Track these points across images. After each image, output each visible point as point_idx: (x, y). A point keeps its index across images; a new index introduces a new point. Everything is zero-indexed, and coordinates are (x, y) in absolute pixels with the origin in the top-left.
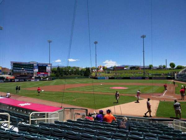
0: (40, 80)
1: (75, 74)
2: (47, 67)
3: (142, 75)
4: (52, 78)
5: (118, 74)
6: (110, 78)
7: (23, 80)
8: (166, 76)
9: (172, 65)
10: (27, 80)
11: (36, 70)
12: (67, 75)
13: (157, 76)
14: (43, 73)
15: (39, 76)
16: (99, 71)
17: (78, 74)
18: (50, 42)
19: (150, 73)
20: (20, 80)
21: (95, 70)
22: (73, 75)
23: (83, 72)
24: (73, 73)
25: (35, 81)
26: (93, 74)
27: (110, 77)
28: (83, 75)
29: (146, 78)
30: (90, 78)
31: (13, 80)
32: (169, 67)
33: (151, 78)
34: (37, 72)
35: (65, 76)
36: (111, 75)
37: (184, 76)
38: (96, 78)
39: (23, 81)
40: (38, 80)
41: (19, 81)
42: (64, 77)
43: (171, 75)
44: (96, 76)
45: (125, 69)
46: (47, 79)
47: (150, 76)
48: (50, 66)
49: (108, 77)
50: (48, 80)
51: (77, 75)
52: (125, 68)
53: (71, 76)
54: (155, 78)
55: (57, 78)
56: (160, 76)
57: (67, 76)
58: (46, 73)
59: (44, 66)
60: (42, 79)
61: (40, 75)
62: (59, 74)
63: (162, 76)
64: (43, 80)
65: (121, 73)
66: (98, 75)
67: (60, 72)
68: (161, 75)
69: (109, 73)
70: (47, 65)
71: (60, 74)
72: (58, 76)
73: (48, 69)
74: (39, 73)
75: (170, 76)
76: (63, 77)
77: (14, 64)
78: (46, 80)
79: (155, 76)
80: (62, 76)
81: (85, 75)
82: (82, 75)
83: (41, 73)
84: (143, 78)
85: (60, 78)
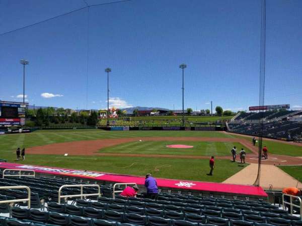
0: (7, 133)
1: (71, 122)
3: (179, 123)
4: (29, 129)
5: (143, 122)
6: (131, 129)
8: (214, 126)
9: (219, 110)
12: (57, 123)
13: (202, 126)
14: (12, 120)
15: (3, 125)
16: (111, 116)
17: (77, 122)
18: (24, 63)
19: (192, 121)
21: (105, 115)
22: (67, 124)
23: (86, 118)
24: (67, 121)
26: (103, 123)
27: (131, 126)
28: (86, 123)
29: (187, 128)
30: (98, 128)
32: (214, 112)
33: (193, 129)
35: (53, 124)
36: (132, 124)
37: (238, 126)
38: (109, 129)
40: (3, 133)
43: (221, 125)
44: (108, 125)
45: (153, 115)
46: (20, 130)
47: (192, 126)
48: (25, 106)
49: (128, 127)
50: (22, 132)
51: (74, 123)
52: (152, 113)
53: (64, 125)
54: (199, 129)
55: (38, 129)
56: (206, 126)
57: (57, 125)
58: (18, 120)
59: (12, 106)
60: (10, 131)
61: (4, 123)
62: (40, 121)
63: (208, 126)
64: (12, 133)
65: (148, 121)
66: (111, 124)
67: (42, 117)
68: (207, 124)
69: (128, 120)
70: (19, 106)
71: (43, 122)
72: (40, 125)
74: (2, 120)
75: (219, 126)
78: (18, 132)
79: (199, 126)
80: (47, 125)
81: (88, 124)
82: (83, 123)
84: (182, 129)
85: (43, 129)
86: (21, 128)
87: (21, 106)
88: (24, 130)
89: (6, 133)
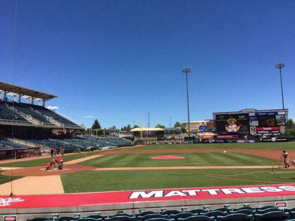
2: (277, 116)
4: (286, 138)
7: (222, 141)
10: (230, 141)
11: (255, 123)
14: (270, 129)
18: (280, 67)
20: (218, 141)
25: (245, 142)
31: (206, 141)
34: (257, 127)
39: (222, 143)
40: (253, 141)
41: (215, 142)
46: (274, 139)
50: (276, 141)
59: (269, 114)
60: (261, 139)
64: (263, 141)
70: (276, 113)
74: (261, 128)
77: (216, 115)
78: (271, 141)
83: (265, 129)
86: (274, 136)
87: (279, 114)
88: (278, 138)
89: (256, 142)
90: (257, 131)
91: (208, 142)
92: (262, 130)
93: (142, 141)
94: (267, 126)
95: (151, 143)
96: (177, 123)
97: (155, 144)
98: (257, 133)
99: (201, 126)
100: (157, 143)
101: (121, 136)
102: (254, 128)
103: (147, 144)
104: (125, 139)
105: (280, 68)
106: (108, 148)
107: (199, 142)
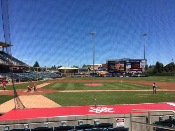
2: (141, 63)
4: (145, 75)
7: (111, 76)
10: (116, 76)
11: (129, 67)
12: (167, 71)
20: (109, 76)
25: (124, 77)
31: (103, 76)
34: (130, 68)
35: (165, 72)
40: (128, 76)
41: (108, 77)
42: (163, 74)
46: (139, 75)
48: (144, 61)
50: (140, 77)
58: (139, 69)
59: (137, 61)
60: (132, 75)
64: (133, 77)
70: (141, 61)
71: (158, 70)
73: (142, 65)
76: (161, 74)
78: (137, 77)
86: (139, 74)
88: (141, 75)
89: (129, 77)
90: (130, 71)
91: (104, 77)
92: (133, 70)
93: (65, 75)
94: (135, 68)
95: (71, 76)
96: (84, 65)
97: (73, 77)
98: (130, 72)
99: (99, 67)
100: (74, 76)
101: (53, 72)
102: (129, 69)
103: (68, 77)
104: (55, 74)
105: (144, 36)
106: (47, 79)
107: (99, 77)
